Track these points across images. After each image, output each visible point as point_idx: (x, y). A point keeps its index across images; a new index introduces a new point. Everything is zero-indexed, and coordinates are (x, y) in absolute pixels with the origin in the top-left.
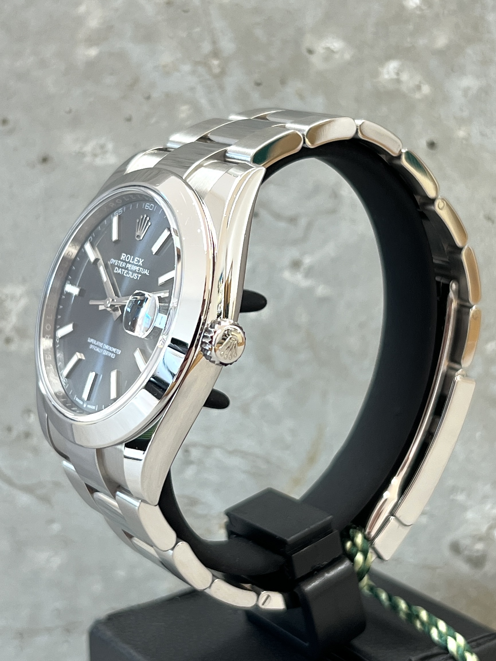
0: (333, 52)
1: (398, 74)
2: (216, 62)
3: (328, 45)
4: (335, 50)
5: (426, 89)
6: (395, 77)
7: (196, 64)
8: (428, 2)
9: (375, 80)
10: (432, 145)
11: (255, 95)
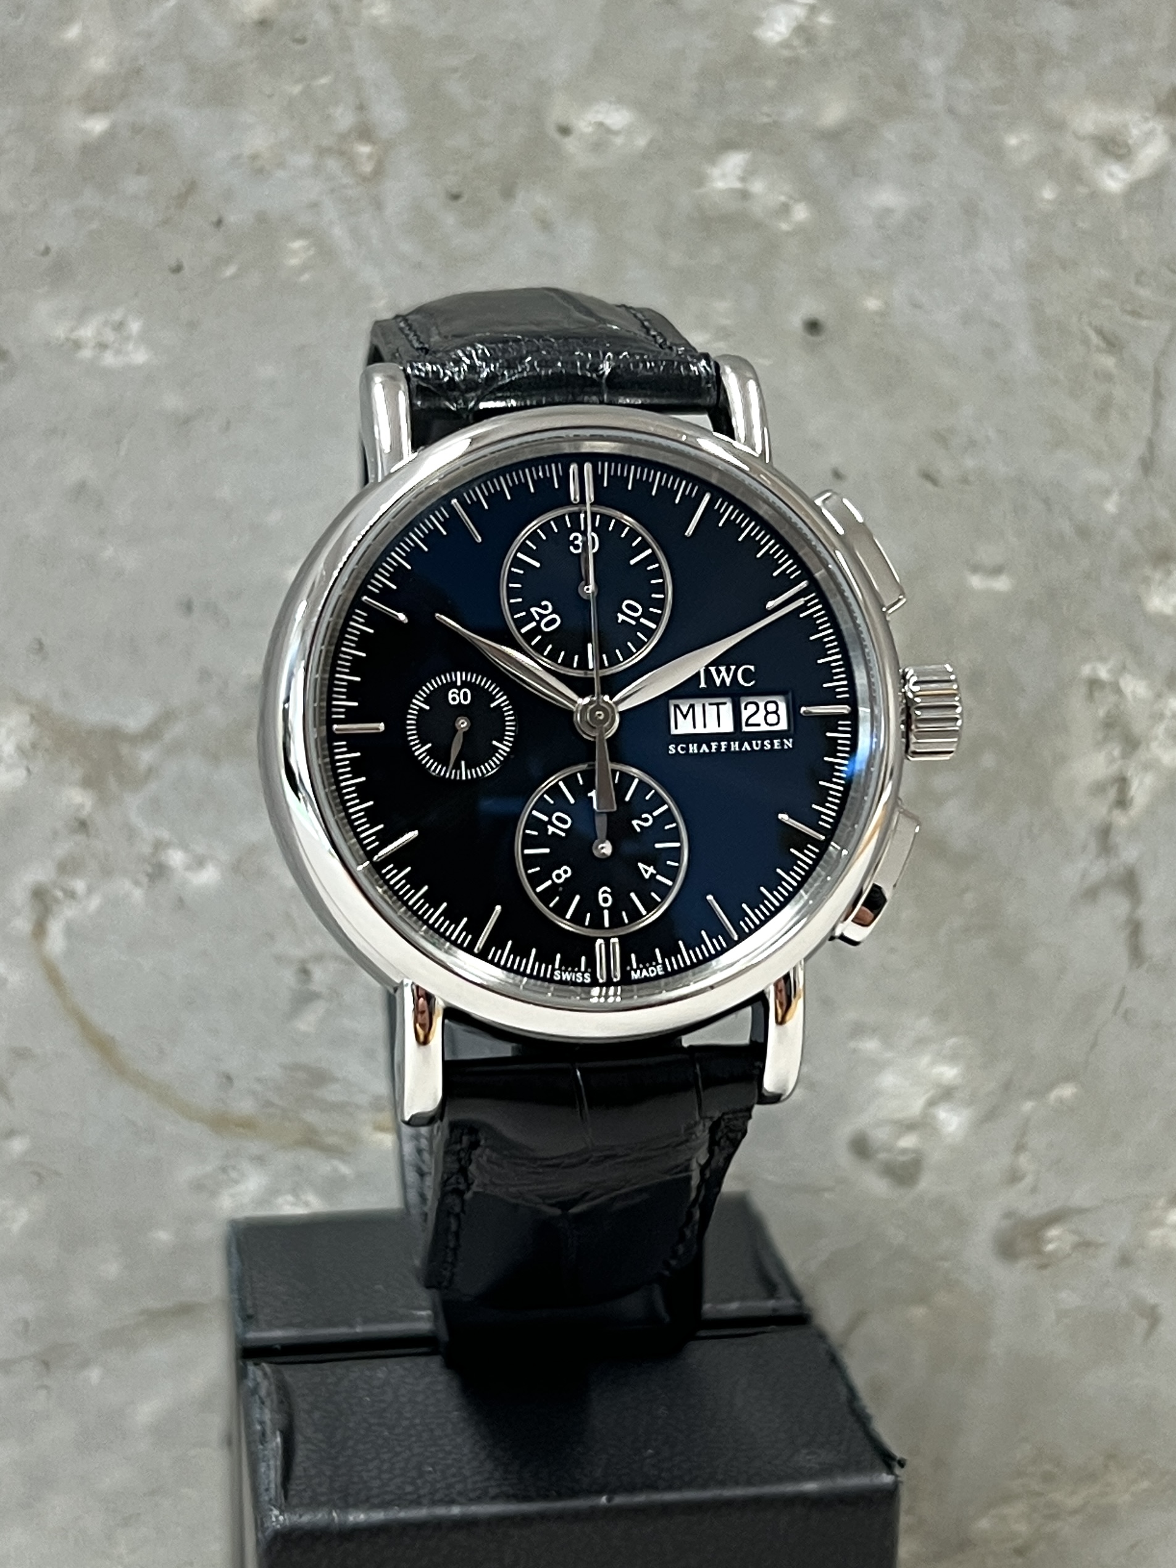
0: (609, 131)
1: (743, 179)
2: (364, 149)
3: (600, 118)
4: (615, 127)
5: (801, 213)
6: (738, 185)
7: (322, 152)
8: (804, 32)
9: (698, 191)
10: (813, 326)
11: (449, 219)
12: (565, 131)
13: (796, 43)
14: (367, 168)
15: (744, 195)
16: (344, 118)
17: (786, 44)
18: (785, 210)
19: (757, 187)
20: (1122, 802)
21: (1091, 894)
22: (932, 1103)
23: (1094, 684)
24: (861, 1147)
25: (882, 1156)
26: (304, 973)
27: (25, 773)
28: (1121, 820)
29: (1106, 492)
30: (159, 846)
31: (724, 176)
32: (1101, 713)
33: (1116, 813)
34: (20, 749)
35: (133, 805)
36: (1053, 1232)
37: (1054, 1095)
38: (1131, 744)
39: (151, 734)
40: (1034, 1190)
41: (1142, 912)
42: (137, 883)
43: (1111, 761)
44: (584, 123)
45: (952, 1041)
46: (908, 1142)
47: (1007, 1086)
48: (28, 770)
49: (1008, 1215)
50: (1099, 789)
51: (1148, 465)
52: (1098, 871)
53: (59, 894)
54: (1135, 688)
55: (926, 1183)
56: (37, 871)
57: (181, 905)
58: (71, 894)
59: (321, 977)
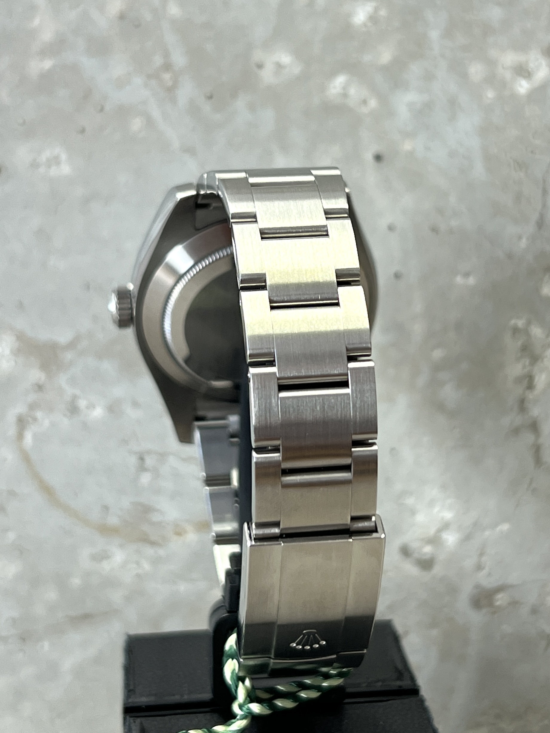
0: (282, 66)
1: (345, 88)
2: (167, 76)
3: (277, 59)
4: (284, 65)
5: (373, 103)
6: (342, 91)
7: (149, 77)
8: (373, 19)
9: (323, 95)
10: (378, 158)
11: (206, 107)
12: (260, 66)
13: (369, 24)
14: (170, 83)
15: (345, 95)
16: (158, 60)
17: (365, 25)
18: (365, 102)
19: (352, 91)
20: (530, 386)
21: (516, 431)
22: (440, 530)
23: (516, 330)
24: (405, 551)
25: (416, 555)
26: (142, 459)
27: (13, 363)
28: (530, 396)
29: (520, 238)
30: (75, 398)
31: (335, 87)
32: (519, 343)
33: (527, 392)
34: (12, 351)
35: (62, 380)
36: (500, 596)
37: (499, 528)
38: (535, 359)
39: (72, 345)
40: (489, 575)
41: (541, 441)
42: (65, 415)
43: (524, 367)
44: (270, 62)
45: (449, 501)
46: (428, 549)
47: (475, 524)
48: (16, 362)
49: (477, 586)
50: (518, 380)
51: (540, 224)
52: (518, 420)
53: (30, 419)
54: (537, 331)
55: (437, 570)
56: (20, 409)
57: (85, 426)
58: (35, 419)
59: (149, 461)
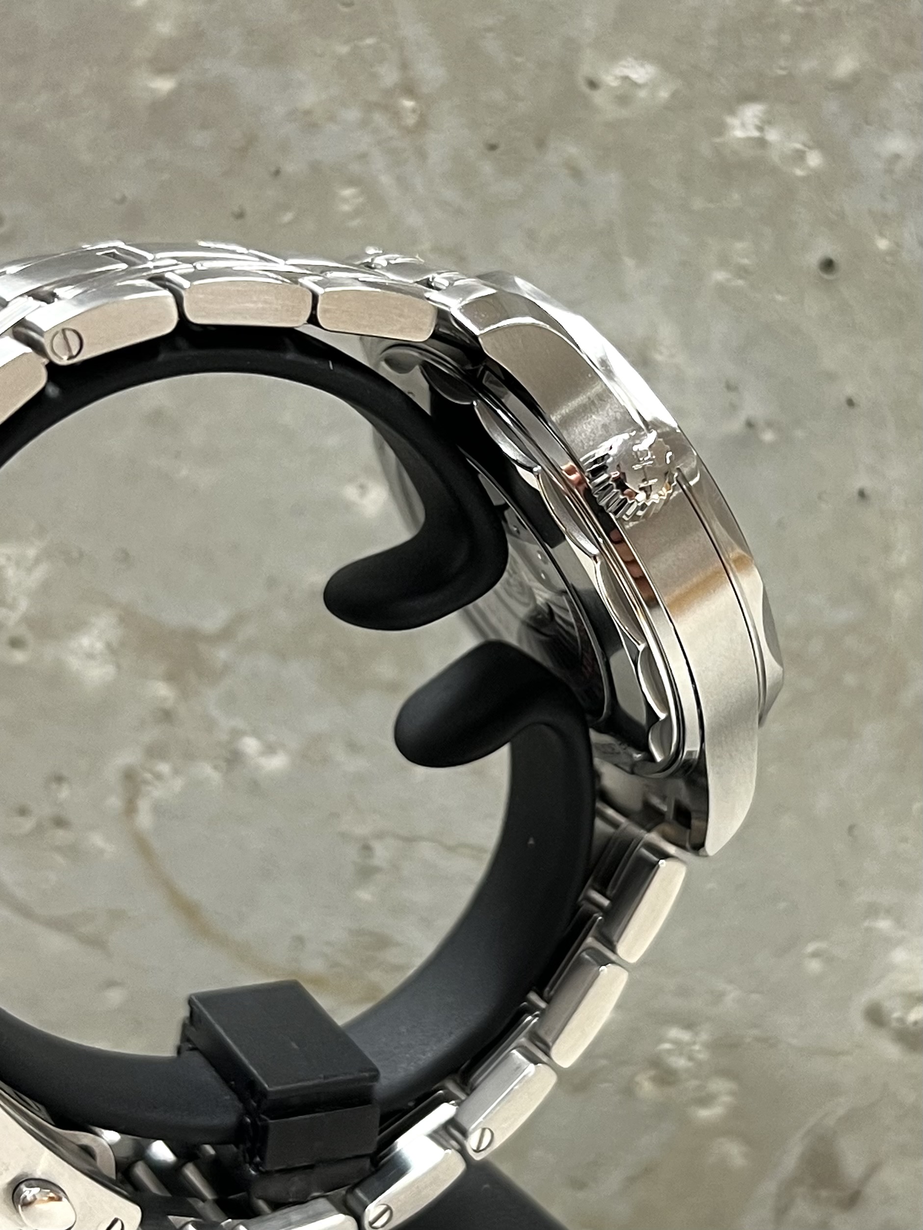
0: (633, 85)
1: (760, 129)
2: (408, 104)
3: (626, 72)
4: (640, 81)
5: (814, 159)
6: (756, 134)
7: (370, 106)
9: (718, 140)
11: (487, 168)
12: (593, 84)
14: (414, 121)
15: (761, 143)
16: (389, 76)
18: (799, 157)
19: (773, 135)
24: (876, 1016)
25: (894, 1024)
26: (367, 848)
27: (114, 668)
30: (236, 734)
31: (743, 125)
34: (109, 645)
35: (211, 698)
39: (226, 634)
42: (216, 767)
44: (610, 78)
48: (118, 667)
53: (147, 776)
56: (128, 757)
57: (255, 787)
58: (159, 776)
59: (382, 853)
